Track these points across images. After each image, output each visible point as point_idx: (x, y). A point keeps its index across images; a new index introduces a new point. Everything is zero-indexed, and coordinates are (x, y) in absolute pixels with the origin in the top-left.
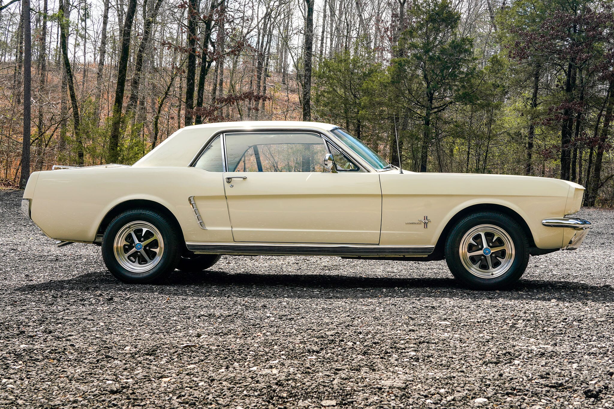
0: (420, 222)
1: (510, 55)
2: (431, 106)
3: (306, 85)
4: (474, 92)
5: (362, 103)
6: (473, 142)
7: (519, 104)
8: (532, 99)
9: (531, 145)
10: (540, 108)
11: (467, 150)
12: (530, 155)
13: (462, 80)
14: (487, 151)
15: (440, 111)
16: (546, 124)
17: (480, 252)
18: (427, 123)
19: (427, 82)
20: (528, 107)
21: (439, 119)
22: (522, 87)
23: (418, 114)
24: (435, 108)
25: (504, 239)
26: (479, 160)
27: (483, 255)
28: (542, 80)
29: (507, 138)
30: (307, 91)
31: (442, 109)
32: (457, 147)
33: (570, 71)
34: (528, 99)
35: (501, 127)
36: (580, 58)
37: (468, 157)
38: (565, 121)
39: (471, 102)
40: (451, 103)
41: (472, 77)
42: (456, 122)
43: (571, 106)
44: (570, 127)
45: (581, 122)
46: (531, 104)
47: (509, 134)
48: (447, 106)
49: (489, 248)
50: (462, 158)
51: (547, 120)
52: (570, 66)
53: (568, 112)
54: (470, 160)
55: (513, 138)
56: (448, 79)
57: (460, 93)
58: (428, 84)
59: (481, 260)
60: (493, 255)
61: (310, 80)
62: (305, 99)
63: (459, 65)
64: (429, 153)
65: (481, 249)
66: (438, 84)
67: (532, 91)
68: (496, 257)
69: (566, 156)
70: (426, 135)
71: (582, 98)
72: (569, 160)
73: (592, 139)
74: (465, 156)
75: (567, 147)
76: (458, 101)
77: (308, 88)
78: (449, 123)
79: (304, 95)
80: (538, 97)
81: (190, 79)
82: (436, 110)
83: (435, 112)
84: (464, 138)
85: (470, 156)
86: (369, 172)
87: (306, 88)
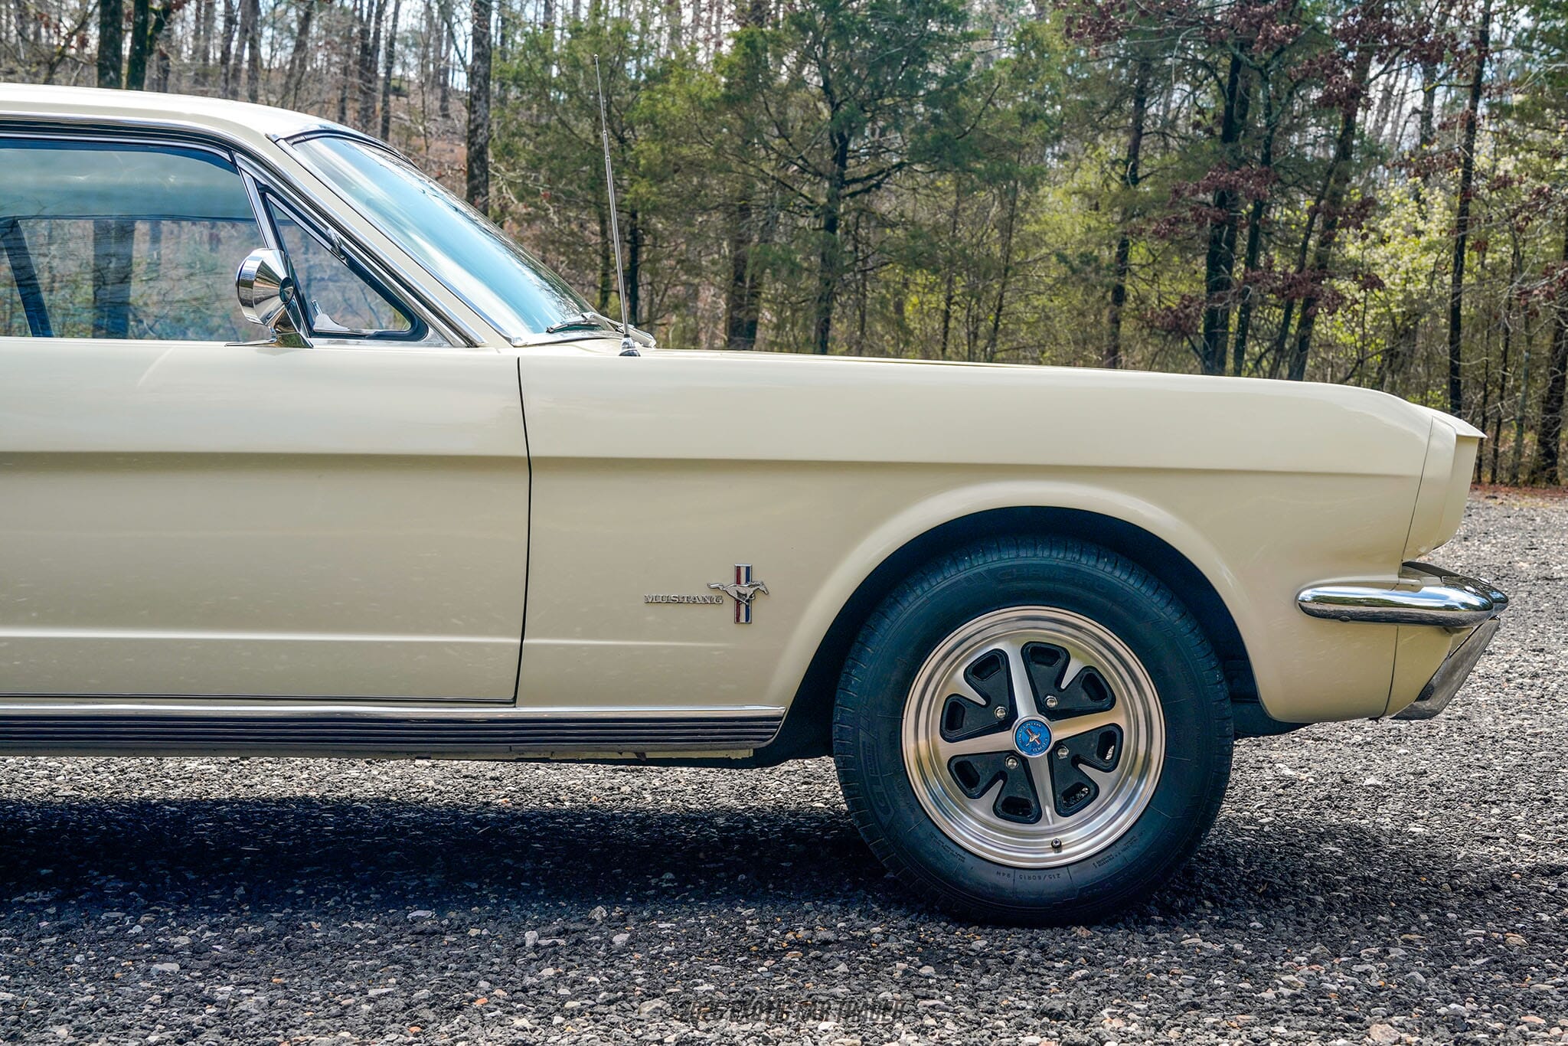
0: (714, 594)
1: (1068, 31)
2: (842, 175)
3: (477, 103)
4: (966, 133)
5: (642, 162)
6: (960, 284)
7: (1089, 177)
8: (1126, 163)
9: (1119, 295)
10: (1146, 188)
11: (943, 306)
12: (1116, 321)
13: (931, 100)
14: (1000, 310)
15: (867, 191)
16: (1164, 235)
17: (1003, 740)
18: (831, 226)
19: (832, 103)
20: (1114, 186)
21: (865, 212)
22: (1097, 127)
23: (806, 197)
24: (855, 181)
25: (1114, 678)
26: (976, 336)
27: (1012, 753)
28: (1153, 110)
29: (1057, 271)
30: (479, 120)
31: (873, 183)
32: (914, 299)
33: (1233, 81)
34: (1114, 163)
35: (1038, 241)
36: (1266, 37)
37: (946, 326)
38: (1217, 227)
39: (956, 164)
40: (900, 166)
41: (961, 88)
42: (913, 223)
43: (1236, 182)
44: (1231, 244)
45: (1259, 231)
46: (1123, 178)
47: (1062, 258)
48: (888, 175)
49: (1043, 719)
50: (929, 329)
51: (1169, 222)
52: (1236, 65)
53: (1225, 198)
54: (949, 336)
55: (1074, 271)
56: (891, 94)
57: (928, 136)
58: (835, 107)
59: (1002, 775)
60: (1064, 753)
61: (488, 89)
62: (473, 144)
63: (923, 54)
64: (835, 315)
65: (1005, 724)
66: (862, 108)
67: (1125, 139)
68: (1075, 760)
69: (1217, 327)
70: (827, 261)
71: (1266, 160)
72: (1224, 339)
73: (1293, 278)
74: (937, 325)
75: (1221, 299)
76: (920, 162)
77: (481, 111)
78: (893, 225)
79: (470, 131)
80: (1140, 158)
81: (106, 68)
82: (858, 187)
83: (853, 195)
84: (936, 272)
85: (952, 324)
86: (471, 343)
87: (475, 112)
